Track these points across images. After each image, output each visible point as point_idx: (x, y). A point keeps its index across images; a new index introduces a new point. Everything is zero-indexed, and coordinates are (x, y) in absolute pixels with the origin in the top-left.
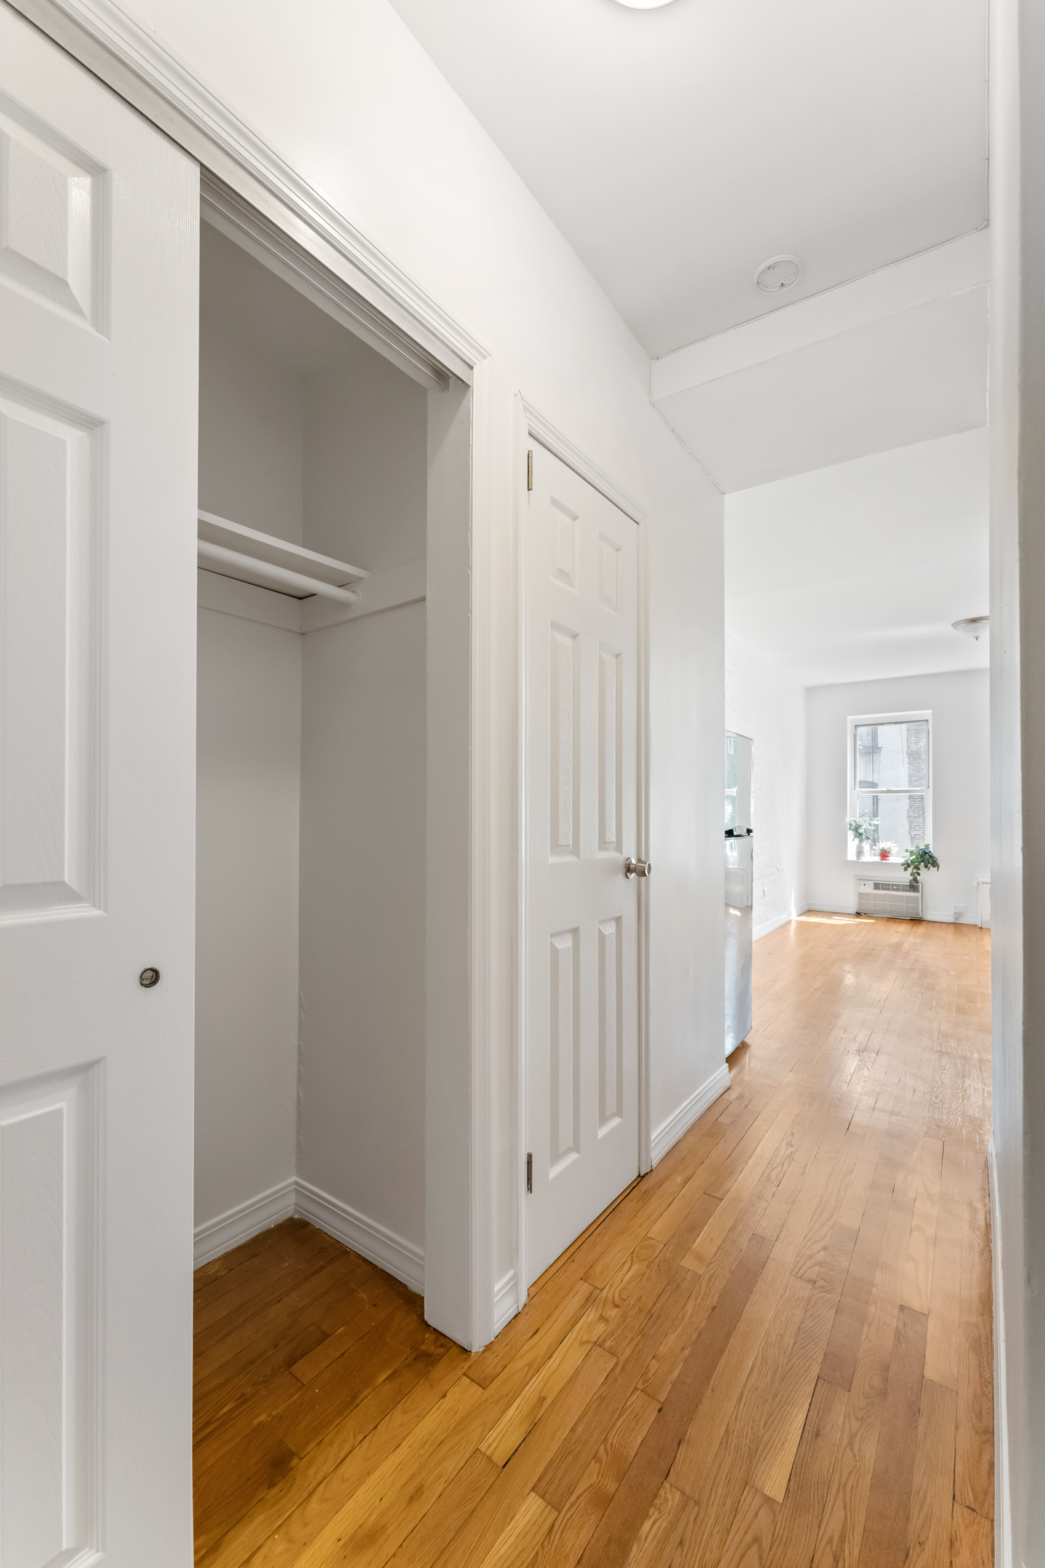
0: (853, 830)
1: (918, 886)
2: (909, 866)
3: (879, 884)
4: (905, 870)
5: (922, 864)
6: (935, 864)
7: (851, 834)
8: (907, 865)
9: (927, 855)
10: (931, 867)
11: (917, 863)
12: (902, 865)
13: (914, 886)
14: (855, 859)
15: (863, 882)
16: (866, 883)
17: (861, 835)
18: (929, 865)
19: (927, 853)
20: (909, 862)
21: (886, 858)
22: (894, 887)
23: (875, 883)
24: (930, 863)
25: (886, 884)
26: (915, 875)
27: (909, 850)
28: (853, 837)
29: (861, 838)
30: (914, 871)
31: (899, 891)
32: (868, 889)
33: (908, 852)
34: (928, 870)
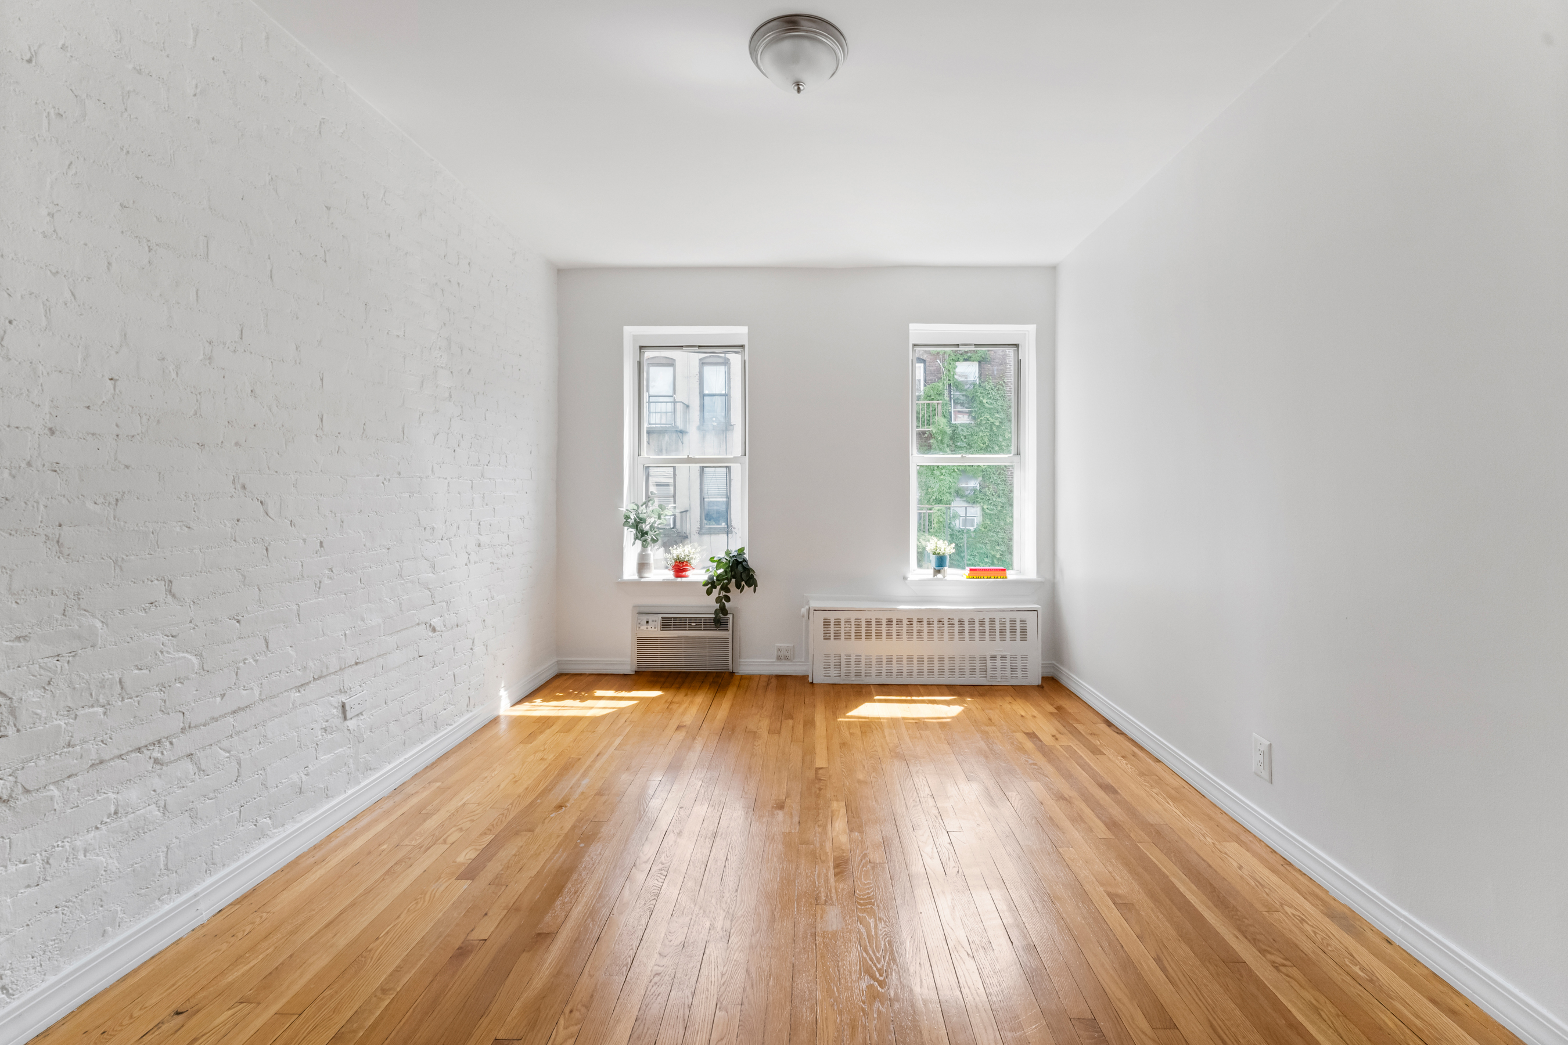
0: (632, 527)
1: (728, 619)
2: (714, 586)
3: (669, 619)
4: (709, 592)
5: (733, 580)
6: (751, 581)
7: (629, 534)
8: (711, 585)
9: (740, 567)
10: (746, 587)
11: (725, 581)
12: (704, 585)
13: (720, 619)
14: (636, 577)
15: (645, 618)
16: (651, 618)
17: (644, 533)
18: (743, 583)
19: (741, 563)
20: (715, 578)
21: (684, 573)
22: (693, 624)
23: (663, 619)
24: (743, 580)
25: (681, 619)
26: (723, 601)
27: (715, 559)
28: (633, 540)
29: (645, 541)
30: (721, 595)
31: (700, 630)
32: (653, 629)
33: (714, 562)
34: (741, 592)
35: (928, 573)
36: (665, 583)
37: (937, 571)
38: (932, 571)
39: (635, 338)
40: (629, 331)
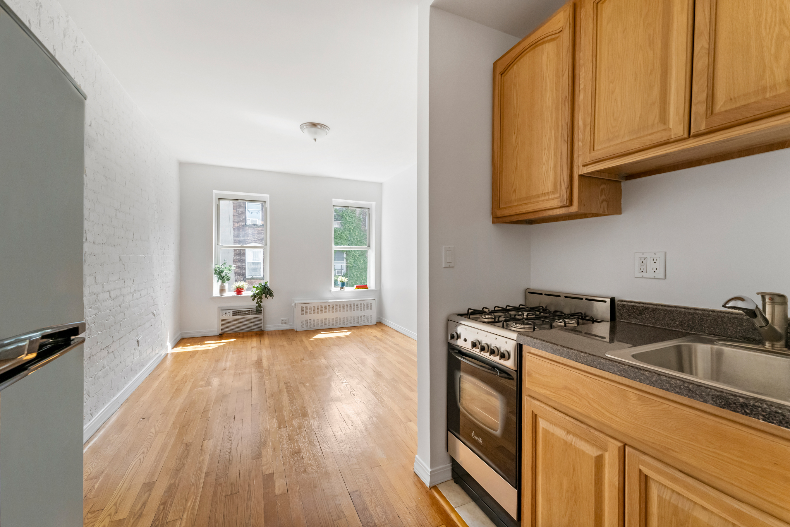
0: (217, 274)
1: (262, 310)
2: (255, 297)
3: (236, 311)
4: (253, 300)
5: (264, 295)
6: (271, 294)
7: (215, 277)
8: (254, 297)
9: (266, 289)
10: (269, 297)
11: (260, 295)
12: (251, 297)
13: (259, 310)
14: (218, 295)
15: (225, 312)
16: (227, 311)
17: (223, 277)
19: (267, 287)
20: (256, 294)
21: (241, 293)
22: (246, 313)
23: (233, 312)
24: (268, 294)
25: (240, 311)
26: (260, 303)
27: (255, 286)
28: (217, 280)
29: (224, 280)
30: (259, 300)
31: (250, 315)
32: (229, 316)
33: (255, 288)
34: (267, 299)
35: (338, 289)
36: (233, 297)
37: (342, 288)
38: (340, 288)
39: (216, 194)
40: (215, 192)
